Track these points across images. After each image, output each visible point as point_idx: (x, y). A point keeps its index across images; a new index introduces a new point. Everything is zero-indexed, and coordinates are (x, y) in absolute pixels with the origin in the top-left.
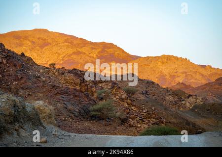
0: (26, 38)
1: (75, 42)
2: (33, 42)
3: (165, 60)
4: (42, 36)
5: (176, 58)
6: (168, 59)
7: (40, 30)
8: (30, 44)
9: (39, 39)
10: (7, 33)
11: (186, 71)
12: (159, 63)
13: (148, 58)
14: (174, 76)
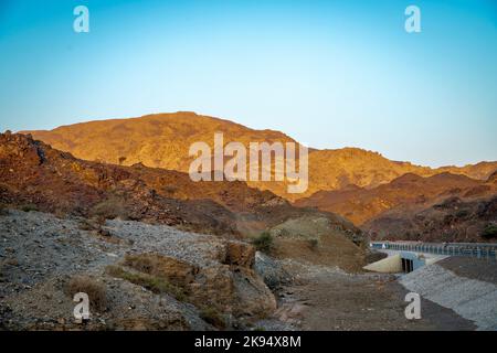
0: (166, 124)
1: (230, 129)
2: (175, 130)
3: (348, 155)
4: (187, 121)
5: (364, 152)
6: (352, 153)
7: (185, 113)
8: (171, 131)
9: (183, 124)
10: (143, 117)
11: (376, 168)
12: (341, 159)
13: (326, 151)
14: (360, 176)
